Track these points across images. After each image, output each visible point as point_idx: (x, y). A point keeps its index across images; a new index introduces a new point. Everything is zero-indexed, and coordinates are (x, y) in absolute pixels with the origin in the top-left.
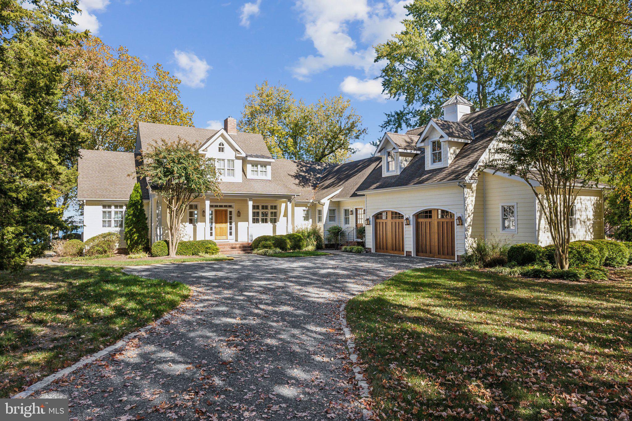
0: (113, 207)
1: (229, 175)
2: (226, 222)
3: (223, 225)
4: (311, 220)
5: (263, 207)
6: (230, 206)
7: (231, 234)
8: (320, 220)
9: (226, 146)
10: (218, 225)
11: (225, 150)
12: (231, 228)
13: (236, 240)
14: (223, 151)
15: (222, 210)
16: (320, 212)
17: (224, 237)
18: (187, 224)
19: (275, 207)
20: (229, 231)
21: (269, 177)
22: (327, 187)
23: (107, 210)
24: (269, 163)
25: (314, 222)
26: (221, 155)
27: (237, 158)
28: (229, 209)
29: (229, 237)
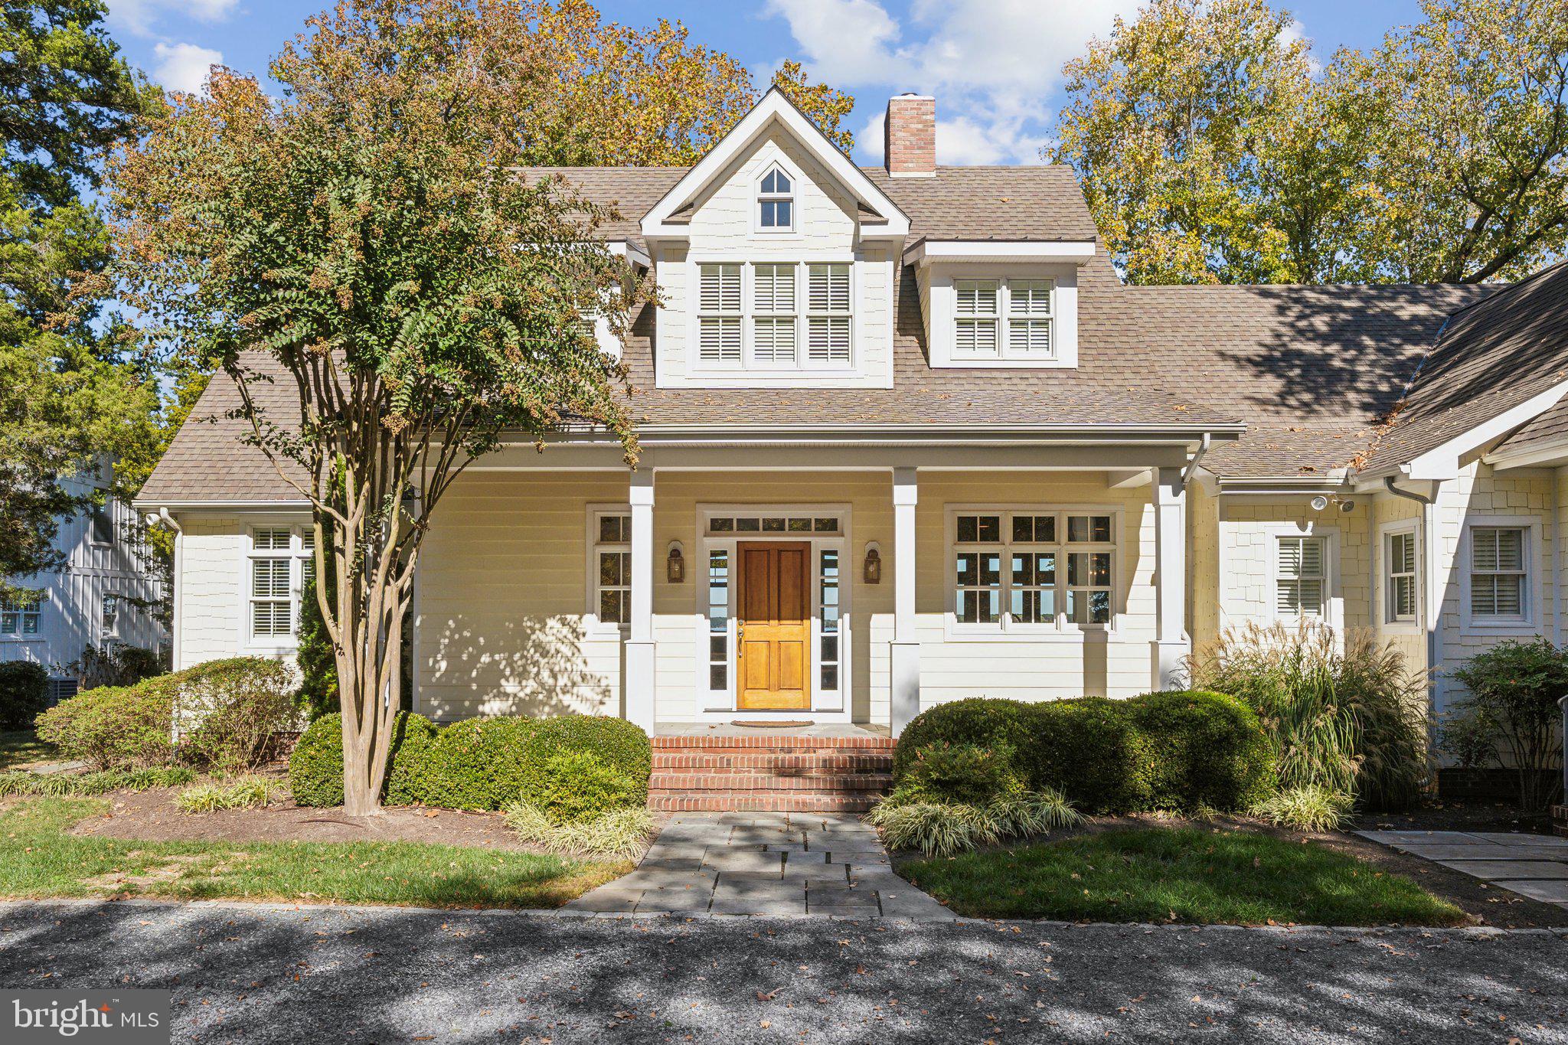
0: (296, 541)
1: (818, 351)
2: (802, 613)
3: (786, 630)
4: (1336, 606)
5: (1022, 528)
6: (829, 526)
7: (829, 679)
8: (1403, 601)
9: (803, 190)
10: (757, 630)
11: (797, 211)
12: (830, 648)
13: (861, 719)
14: (784, 220)
15: (781, 549)
16: (1403, 550)
17: (792, 698)
18: (591, 622)
19: (1102, 528)
20: (817, 663)
21: (1066, 351)
22: (1461, 398)
23: (272, 552)
24: (1067, 272)
25: (1359, 616)
26: (775, 246)
27: (865, 250)
28: (819, 543)
29: (821, 698)
